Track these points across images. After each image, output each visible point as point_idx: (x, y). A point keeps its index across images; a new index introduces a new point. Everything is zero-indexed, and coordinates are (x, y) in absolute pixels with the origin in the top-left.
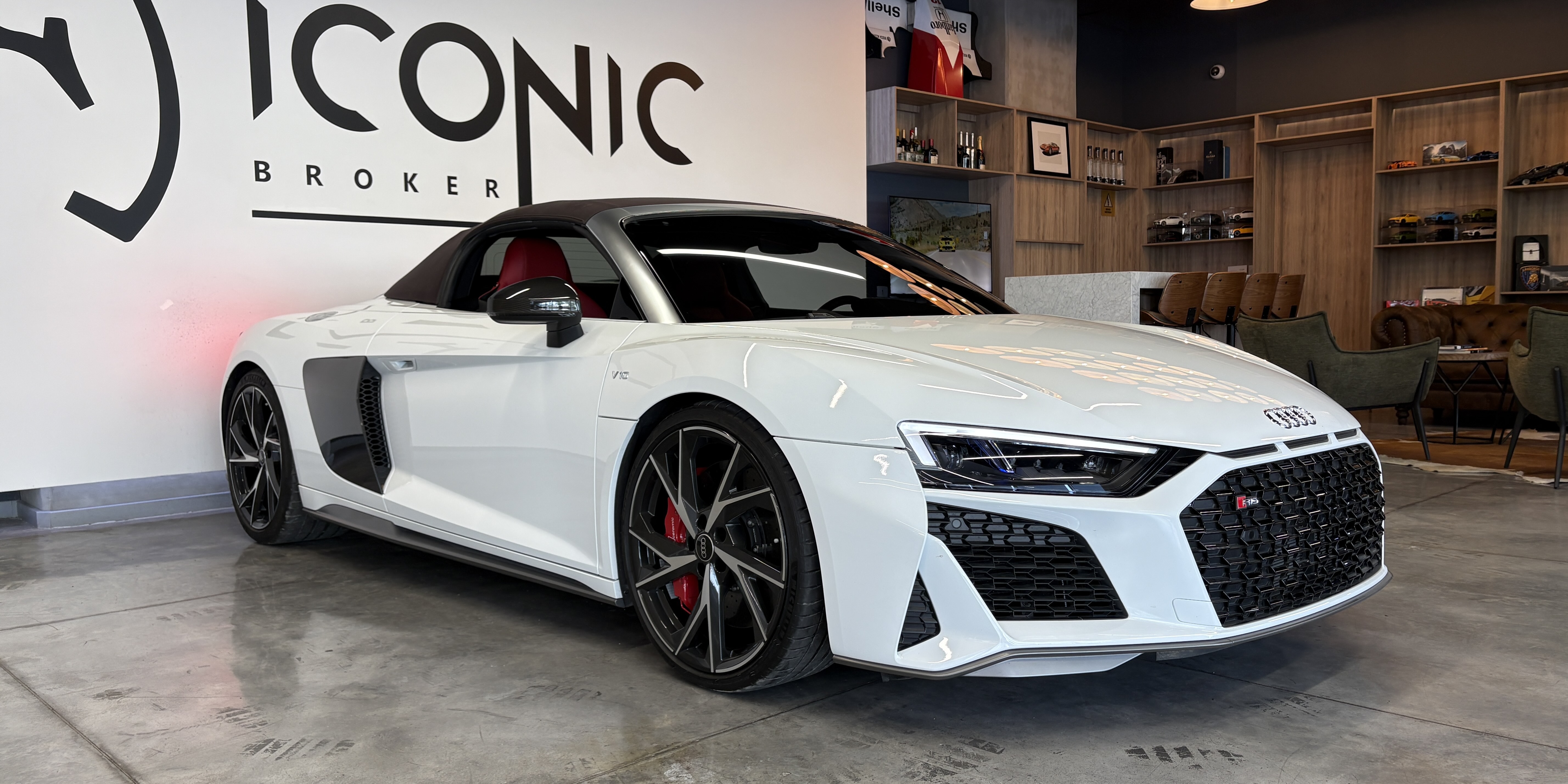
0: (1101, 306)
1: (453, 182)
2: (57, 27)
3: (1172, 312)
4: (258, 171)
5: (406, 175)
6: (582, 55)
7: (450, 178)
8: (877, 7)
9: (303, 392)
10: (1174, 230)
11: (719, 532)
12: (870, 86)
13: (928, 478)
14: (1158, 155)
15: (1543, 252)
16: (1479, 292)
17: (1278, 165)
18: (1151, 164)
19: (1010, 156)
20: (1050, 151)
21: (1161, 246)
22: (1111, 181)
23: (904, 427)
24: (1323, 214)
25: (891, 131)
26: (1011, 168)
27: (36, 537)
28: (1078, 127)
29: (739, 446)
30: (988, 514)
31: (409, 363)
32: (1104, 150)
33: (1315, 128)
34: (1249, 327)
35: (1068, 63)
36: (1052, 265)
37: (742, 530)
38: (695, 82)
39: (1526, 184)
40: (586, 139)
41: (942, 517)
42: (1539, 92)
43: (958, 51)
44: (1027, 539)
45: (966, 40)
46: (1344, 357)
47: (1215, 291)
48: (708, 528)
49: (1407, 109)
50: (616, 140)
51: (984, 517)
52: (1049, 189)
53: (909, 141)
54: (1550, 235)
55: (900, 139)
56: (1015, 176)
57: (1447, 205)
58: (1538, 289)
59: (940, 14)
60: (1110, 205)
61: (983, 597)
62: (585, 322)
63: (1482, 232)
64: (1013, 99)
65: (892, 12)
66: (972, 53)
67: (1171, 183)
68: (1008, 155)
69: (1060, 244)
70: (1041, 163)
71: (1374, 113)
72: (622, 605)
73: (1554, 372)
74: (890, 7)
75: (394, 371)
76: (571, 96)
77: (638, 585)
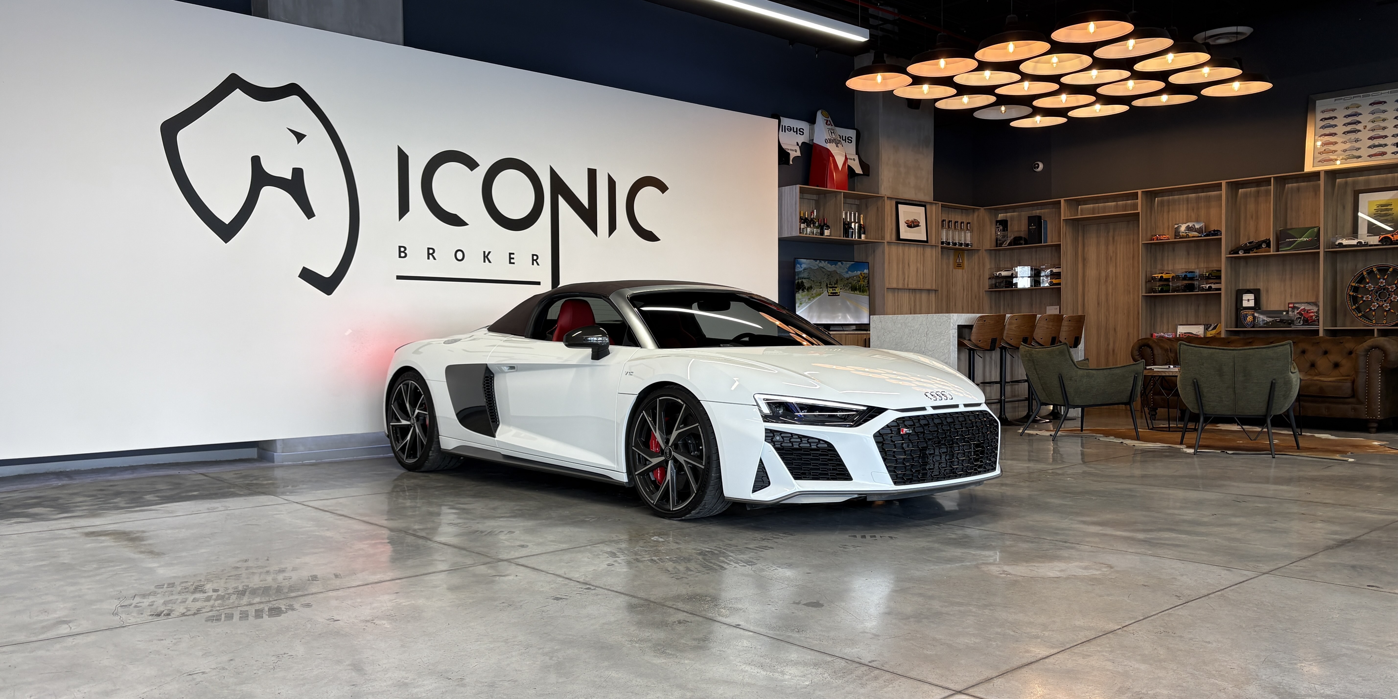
0: (932, 336)
1: (512, 256)
2: (298, 173)
3: (980, 341)
4: (400, 252)
5: (484, 252)
6: (592, 174)
7: (510, 254)
8: (787, 129)
9: (446, 383)
10: (1009, 280)
11: (675, 445)
12: (781, 185)
13: (766, 418)
14: (996, 225)
15: (1257, 301)
16: (1214, 328)
17: (1080, 234)
18: (991, 232)
19: (883, 229)
20: (913, 224)
21: (1000, 291)
22: (961, 244)
23: (756, 396)
24: (1112, 270)
25: (796, 214)
26: (883, 238)
27: (273, 468)
28: (934, 207)
29: (684, 405)
30: (792, 434)
31: (512, 368)
32: (956, 222)
33: (1104, 210)
34: (1025, 352)
35: (926, 162)
36: (915, 305)
37: (685, 444)
38: (662, 187)
39: (1241, 254)
40: (594, 227)
41: (772, 435)
42: (1253, 189)
43: (844, 158)
44: (809, 445)
45: (851, 148)
46: (1081, 372)
47: (1013, 327)
48: (670, 444)
49: (1165, 198)
50: (612, 227)
51: (790, 435)
52: (912, 252)
53: (810, 219)
54: (1261, 289)
55: (804, 218)
56: (886, 243)
57: (1192, 267)
58: (1253, 327)
59: (831, 133)
60: (961, 261)
61: (789, 470)
62: (611, 347)
63: (1213, 286)
64: (885, 190)
65: (798, 132)
66: (856, 157)
67: (1005, 245)
68: (881, 228)
69: (921, 290)
70: (906, 233)
71: (1139, 201)
72: (627, 486)
73: (1192, 383)
74: (797, 128)
75: (503, 372)
76: (585, 201)
77: (636, 473)
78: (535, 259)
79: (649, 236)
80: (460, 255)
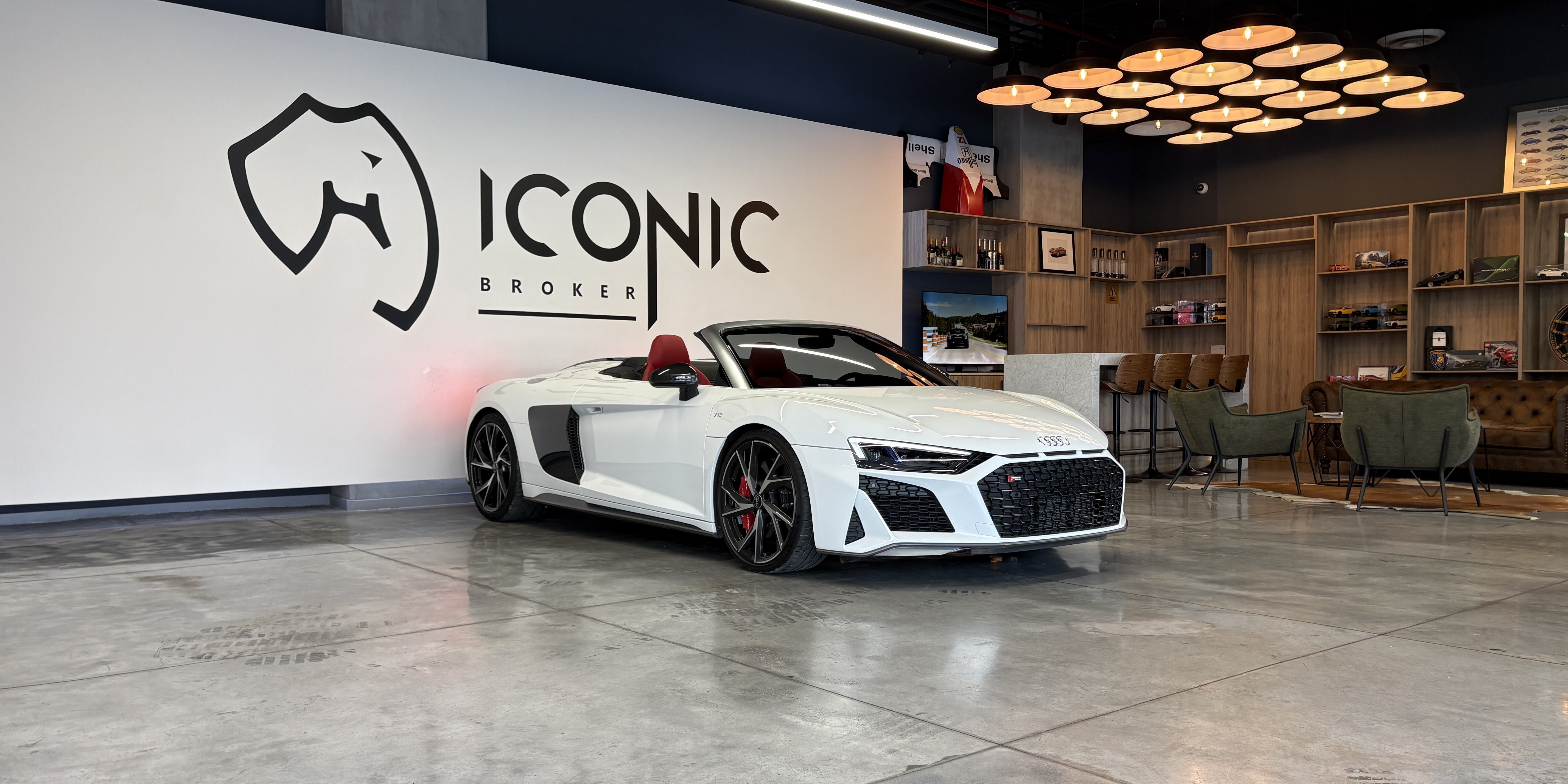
0: (1073, 378)
1: (605, 289)
2: (373, 199)
3: (1125, 384)
4: (483, 284)
5: (575, 285)
6: (694, 199)
7: (603, 286)
8: (916, 148)
9: (529, 425)
10: (1169, 315)
11: (766, 494)
12: (906, 210)
13: (861, 464)
14: (1155, 254)
15: (1449, 339)
16: (1400, 371)
17: (1249, 264)
18: (1149, 263)
19: (1023, 258)
20: (1058, 253)
21: (1158, 328)
22: (1114, 276)
23: (851, 440)
24: (1284, 305)
25: (923, 243)
26: (1024, 268)
27: (346, 515)
28: (1083, 234)
29: (779, 455)
30: (889, 481)
31: (597, 409)
32: (1109, 251)
33: (1277, 236)
34: (1173, 396)
35: (1074, 184)
36: (1060, 343)
37: (777, 496)
38: (772, 213)
39: (1430, 286)
40: (695, 258)
41: (867, 482)
42: (1445, 213)
43: (979, 180)
44: (907, 493)
45: (988, 169)
46: (1234, 418)
47: (1163, 368)
48: (760, 493)
49: (1346, 223)
50: (716, 257)
51: (887, 482)
52: (1058, 284)
53: (940, 248)
54: (1454, 325)
55: (934, 247)
56: (1027, 274)
57: (1375, 301)
58: (1444, 369)
59: (965, 151)
60: (1114, 295)
61: (885, 520)
62: (700, 387)
63: (1399, 323)
64: (1026, 215)
65: (928, 151)
66: (994, 179)
67: (1164, 277)
68: (1021, 257)
69: (1067, 327)
70: (1049, 263)
71: (1315, 227)
72: (716, 537)
73: (1357, 430)
74: (926, 147)
75: (588, 414)
76: (686, 229)
77: (723, 515)
78: (630, 292)
79: (757, 267)
80: (547, 288)
